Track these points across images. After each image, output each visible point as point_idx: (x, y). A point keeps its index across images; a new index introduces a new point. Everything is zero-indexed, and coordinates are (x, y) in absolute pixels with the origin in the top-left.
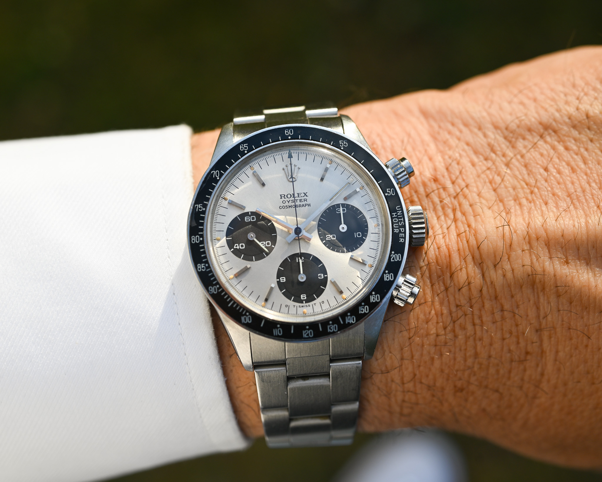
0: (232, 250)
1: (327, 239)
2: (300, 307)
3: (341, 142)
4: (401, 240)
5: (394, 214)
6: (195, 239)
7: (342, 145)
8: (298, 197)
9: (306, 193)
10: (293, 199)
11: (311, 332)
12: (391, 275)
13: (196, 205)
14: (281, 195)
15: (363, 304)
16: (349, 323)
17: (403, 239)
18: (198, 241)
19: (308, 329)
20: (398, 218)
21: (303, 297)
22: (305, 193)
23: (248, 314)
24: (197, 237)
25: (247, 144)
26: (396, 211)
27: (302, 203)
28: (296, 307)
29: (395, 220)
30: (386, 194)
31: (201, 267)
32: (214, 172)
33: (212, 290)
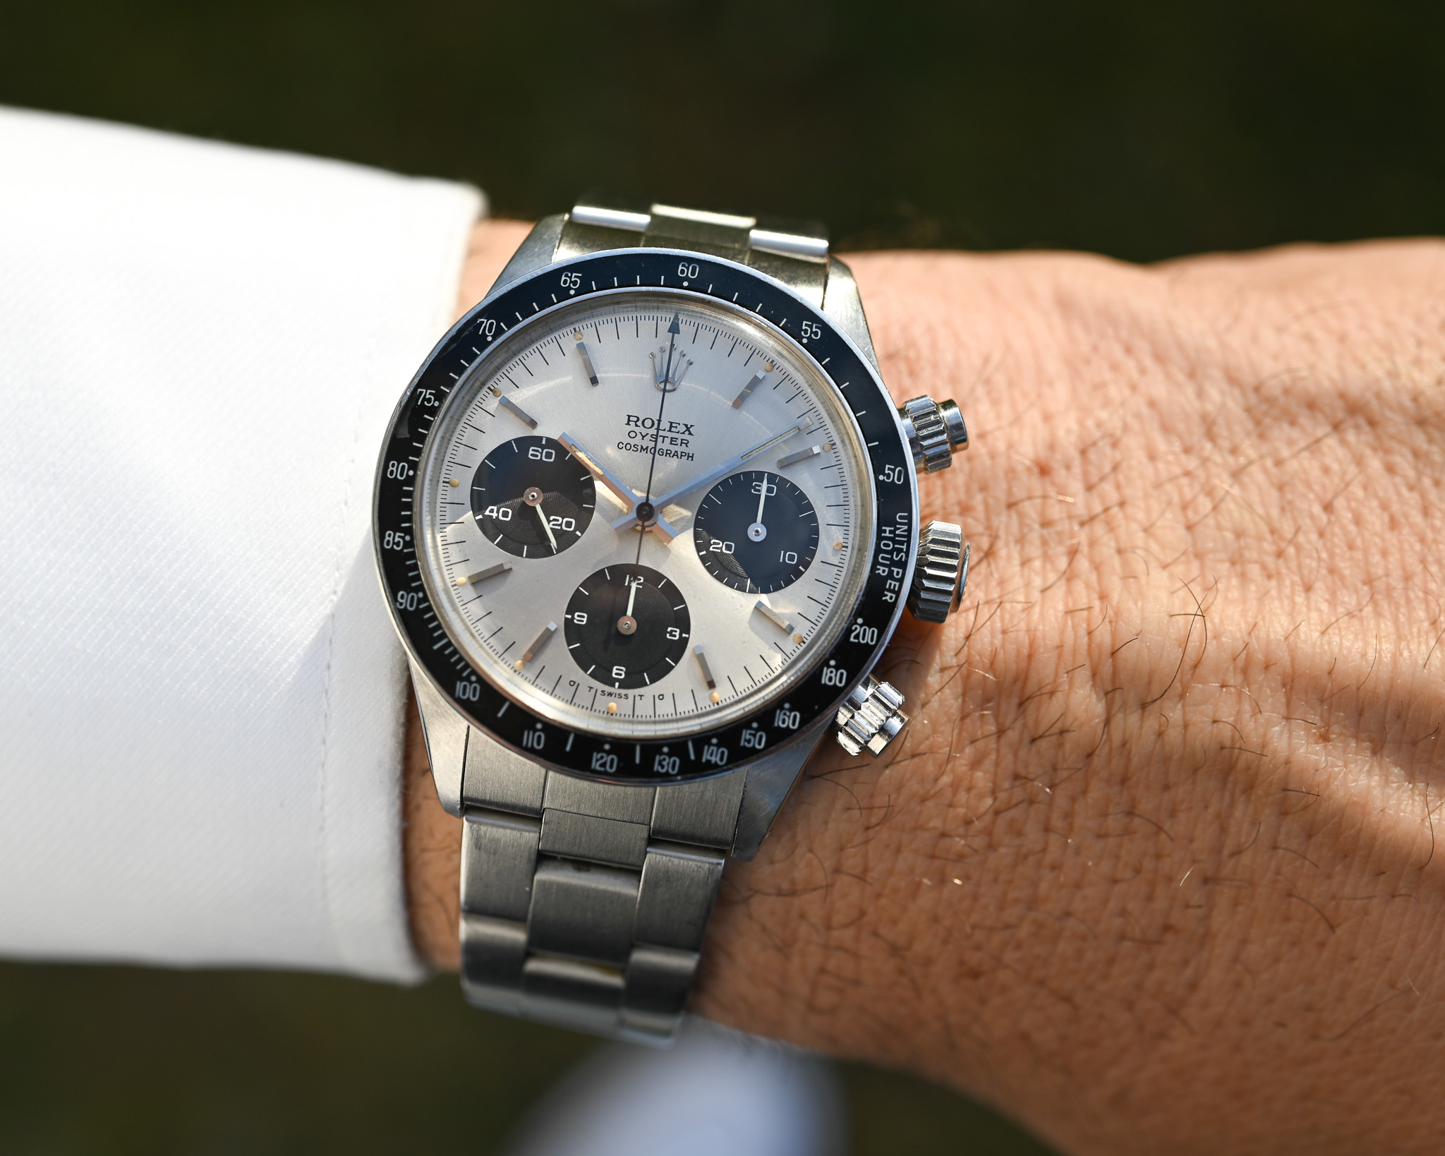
0: (480, 517)
1: (711, 549)
2: (604, 695)
3: (806, 325)
4: (889, 597)
5: (888, 529)
6: (396, 470)
7: (806, 332)
8: (670, 431)
9: (692, 426)
10: (657, 431)
11: (612, 761)
12: (842, 674)
13: (419, 390)
14: (629, 416)
15: (755, 725)
16: (708, 761)
17: (894, 596)
18: (401, 475)
19: (608, 753)
20: (895, 542)
21: (618, 672)
22: (689, 426)
23: (473, 678)
24: (403, 467)
25: (580, 275)
26: (893, 523)
27: (673, 448)
28: (593, 691)
29: (885, 545)
30: (881, 477)
31: (394, 539)
32: (485, 321)
33: (404, 601)
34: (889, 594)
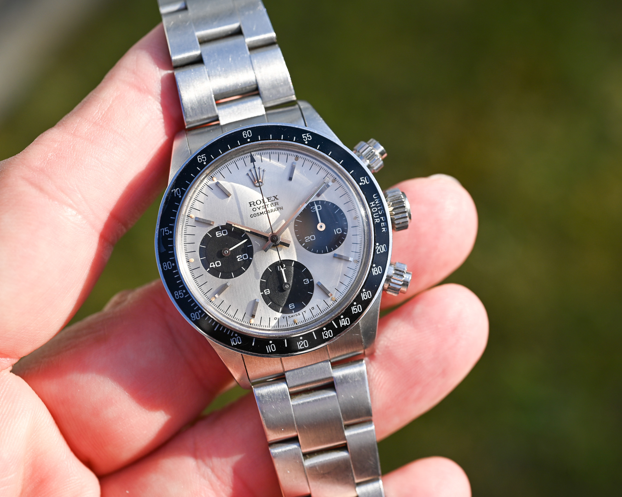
0: (209, 269)
1: (306, 241)
2: (290, 317)
3: (304, 136)
4: (384, 230)
5: (372, 203)
6: (166, 265)
7: (305, 139)
8: (269, 201)
9: (276, 196)
10: (263, 204)
11: (305, 342)
12: (380, 268)
13: (161, 230)
14: (250, 203)
15: (355, 303)
16: (343, 326)
17: (386, 228)
18: (170, 267)
19: (302, 340)
20: (377, 207)
21: (291, 306)
22: (275, 196)
23: (236, 335)
24: (169, 263)
25: (205, 155)
26: (373, 200)
27: (273, 208)
28: (285, 318)
29: (374, 210)
30: (361, 184)
31: (179, 294)
32: (175, 190)
33: (194, 317)
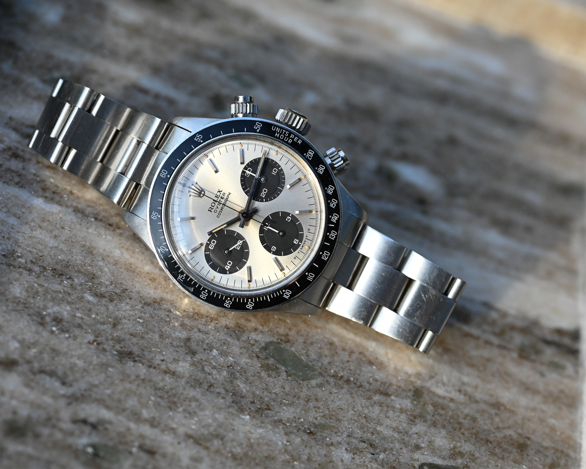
0: (228, 272)
1: (264, 197)
2: (302, 249)
3: (196, 139)
4: (300, 142)
5: (276, 134)
6: (203, 296)
7: (199, 140)
8: (218, 198)
10: (217, 202)
11: (326, 253)
12: (321, 166)
13: (178, 280)
14: (209, 210)
15: (329, 201)
16: (336, 221)
17: (300, 140)
18: (206, 294)
19: (323, 253)
20: (281, 134)
21: (296, 241)
23: (284, 291)
24: (203, 293)
25: (154, 212)
26: (275, 132)
28: (300, 252)
29: (282, 137)
30: (258, 131)
31: (227, 303)
32: (160, 249)
33: (250, 306)
34: (299, 141)
